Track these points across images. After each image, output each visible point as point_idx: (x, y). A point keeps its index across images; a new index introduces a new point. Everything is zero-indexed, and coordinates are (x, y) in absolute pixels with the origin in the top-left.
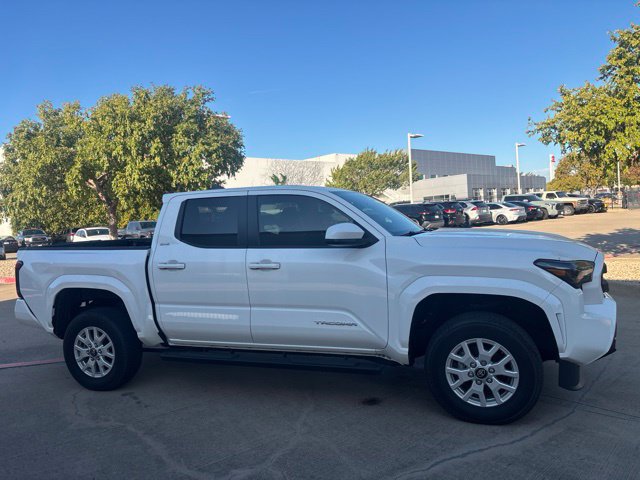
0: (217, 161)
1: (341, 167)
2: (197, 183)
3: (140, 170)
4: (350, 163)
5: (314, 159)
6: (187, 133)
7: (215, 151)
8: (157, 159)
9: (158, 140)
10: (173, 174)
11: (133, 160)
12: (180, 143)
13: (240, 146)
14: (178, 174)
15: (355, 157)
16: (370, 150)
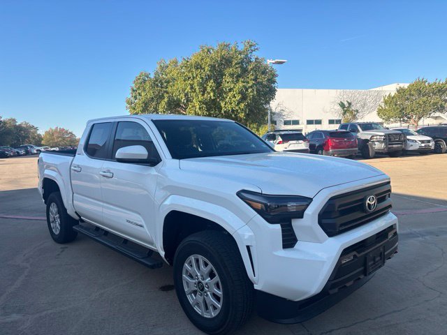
0: (251, 94)
1: (393, 95)
2: (237, 110)
3: (200, 102)
4: (401, 91)
5: (378, 89)
6: (232, 75)
7: (251, 87)
8: (212, 94)
9: (212, 81)
10: (223, 104)
11: (197, 95)
12: (228, 82)
13: (274, 82)
14: (225, 104)
15: (406, 86)
16: (421, 79)
